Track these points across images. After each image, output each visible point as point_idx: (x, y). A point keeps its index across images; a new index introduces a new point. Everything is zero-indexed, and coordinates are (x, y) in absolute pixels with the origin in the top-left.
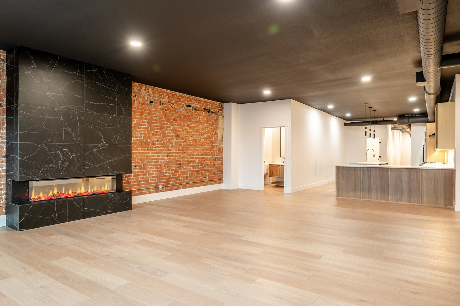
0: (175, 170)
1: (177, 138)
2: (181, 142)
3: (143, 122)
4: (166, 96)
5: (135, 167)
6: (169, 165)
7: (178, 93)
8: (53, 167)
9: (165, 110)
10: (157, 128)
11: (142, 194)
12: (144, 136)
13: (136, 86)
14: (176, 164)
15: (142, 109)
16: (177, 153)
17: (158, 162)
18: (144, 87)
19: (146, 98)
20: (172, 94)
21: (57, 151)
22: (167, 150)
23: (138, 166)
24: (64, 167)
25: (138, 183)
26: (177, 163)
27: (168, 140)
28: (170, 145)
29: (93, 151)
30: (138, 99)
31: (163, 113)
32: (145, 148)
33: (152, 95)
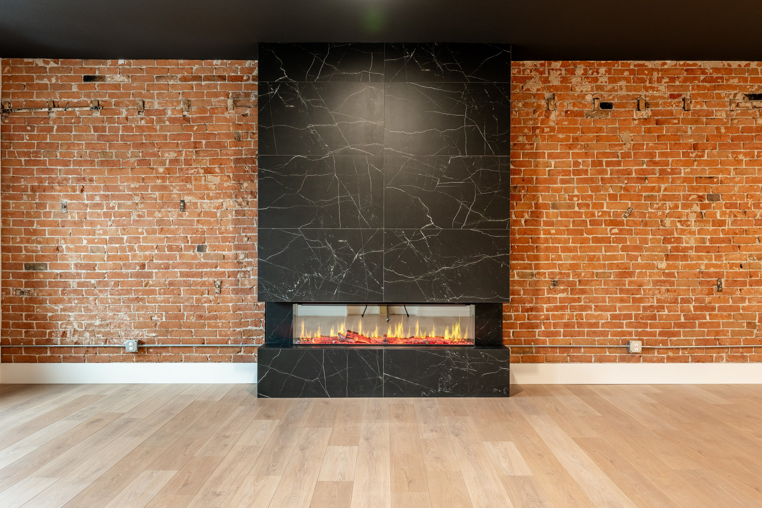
0: (696, 300)
1: (707, 202)
2: (723, 214)
3: (576, 164)
4: (659, 80)
5: (552, 287)
6: (672, 284)
7: (708, 65)
8: (319, 278)
9: (658, 122)
10: (628, 179)
11: (573, 360)
12: (580, 201)
13: (556, 70)
14: (701, 283)
15: (575, 130)
16: (708, 250)
17: (631, 274)
18: (580, 68)
19: (589, 98)
20: (686, 70)
21: (325, 244)
22: (666, 241)
23: (563, 283)
24: (341, 278)
25: (562, 330)
26: (709, 281)
27: (668, 211)
28: (679, 225)
29: (405, 245)
30: (562, 105)
31: (649, 131)
32: (585, 235)
33: (610, 86)
